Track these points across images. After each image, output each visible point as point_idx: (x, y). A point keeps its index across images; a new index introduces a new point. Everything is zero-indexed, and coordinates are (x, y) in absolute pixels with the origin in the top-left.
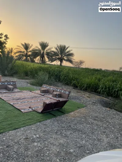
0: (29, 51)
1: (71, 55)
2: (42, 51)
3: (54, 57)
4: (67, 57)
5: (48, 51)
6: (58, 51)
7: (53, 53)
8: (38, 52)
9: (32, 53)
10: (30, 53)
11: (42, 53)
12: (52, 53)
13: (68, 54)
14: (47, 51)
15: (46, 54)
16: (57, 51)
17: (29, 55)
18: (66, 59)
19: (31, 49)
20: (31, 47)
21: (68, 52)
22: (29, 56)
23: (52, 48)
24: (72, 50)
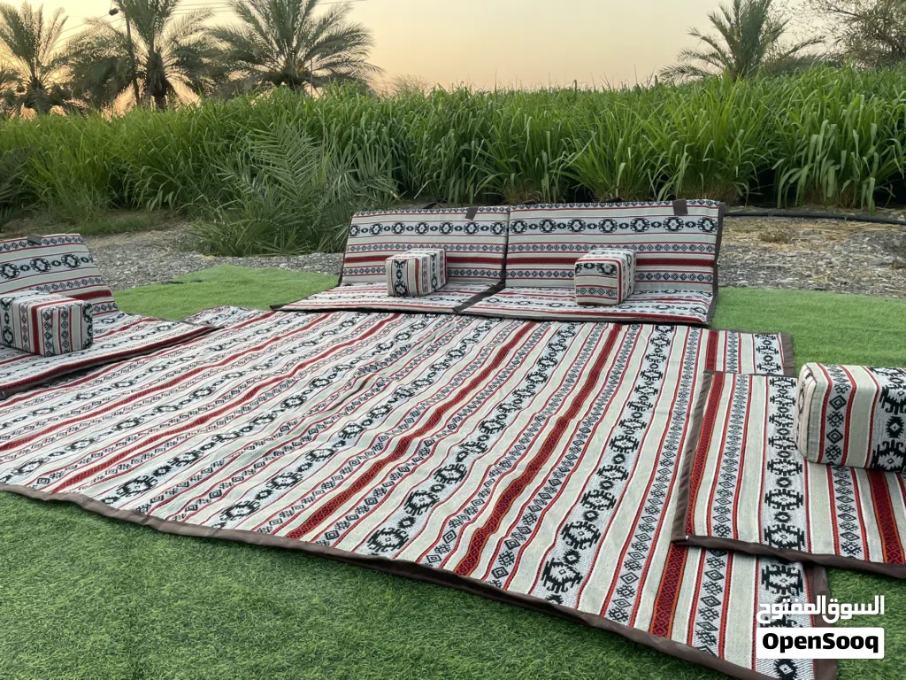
0: (46, 57)
1: (353, 37)
2: (142, 47)
3: (235, 76)
4: (326, 61)
5: (184, 41)
6: (258, 28)
7: (224, 46)
8: (114, 58)
9: (78, 70)
10: (58, 77)
11: (143, 59)
12: (214, 53)
13: (330, 39)
14: (174, 39)
15: (177, 64)
16: (251, 26)
17: (56, 87)
18: (320, 73)
19: (59, 47)
20: (57, 30)
21: (325, 23)
22: (59, 96)
23: (208, 14)
24: (347, 8)
